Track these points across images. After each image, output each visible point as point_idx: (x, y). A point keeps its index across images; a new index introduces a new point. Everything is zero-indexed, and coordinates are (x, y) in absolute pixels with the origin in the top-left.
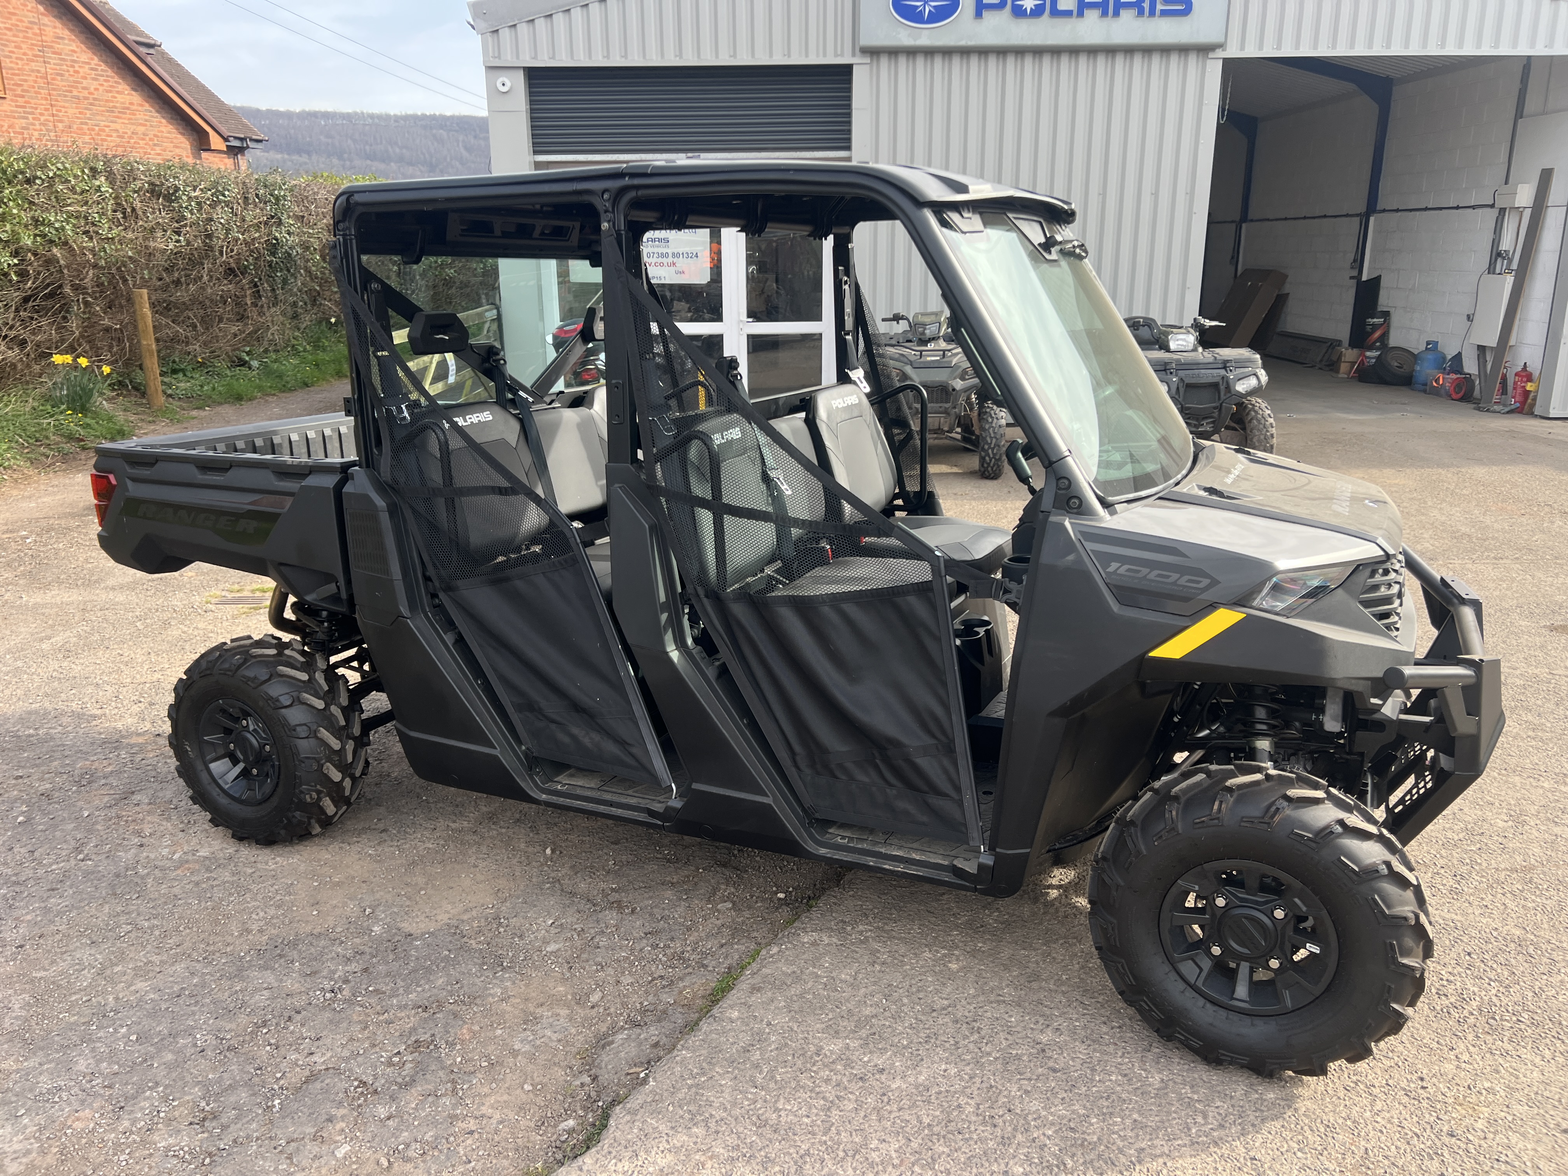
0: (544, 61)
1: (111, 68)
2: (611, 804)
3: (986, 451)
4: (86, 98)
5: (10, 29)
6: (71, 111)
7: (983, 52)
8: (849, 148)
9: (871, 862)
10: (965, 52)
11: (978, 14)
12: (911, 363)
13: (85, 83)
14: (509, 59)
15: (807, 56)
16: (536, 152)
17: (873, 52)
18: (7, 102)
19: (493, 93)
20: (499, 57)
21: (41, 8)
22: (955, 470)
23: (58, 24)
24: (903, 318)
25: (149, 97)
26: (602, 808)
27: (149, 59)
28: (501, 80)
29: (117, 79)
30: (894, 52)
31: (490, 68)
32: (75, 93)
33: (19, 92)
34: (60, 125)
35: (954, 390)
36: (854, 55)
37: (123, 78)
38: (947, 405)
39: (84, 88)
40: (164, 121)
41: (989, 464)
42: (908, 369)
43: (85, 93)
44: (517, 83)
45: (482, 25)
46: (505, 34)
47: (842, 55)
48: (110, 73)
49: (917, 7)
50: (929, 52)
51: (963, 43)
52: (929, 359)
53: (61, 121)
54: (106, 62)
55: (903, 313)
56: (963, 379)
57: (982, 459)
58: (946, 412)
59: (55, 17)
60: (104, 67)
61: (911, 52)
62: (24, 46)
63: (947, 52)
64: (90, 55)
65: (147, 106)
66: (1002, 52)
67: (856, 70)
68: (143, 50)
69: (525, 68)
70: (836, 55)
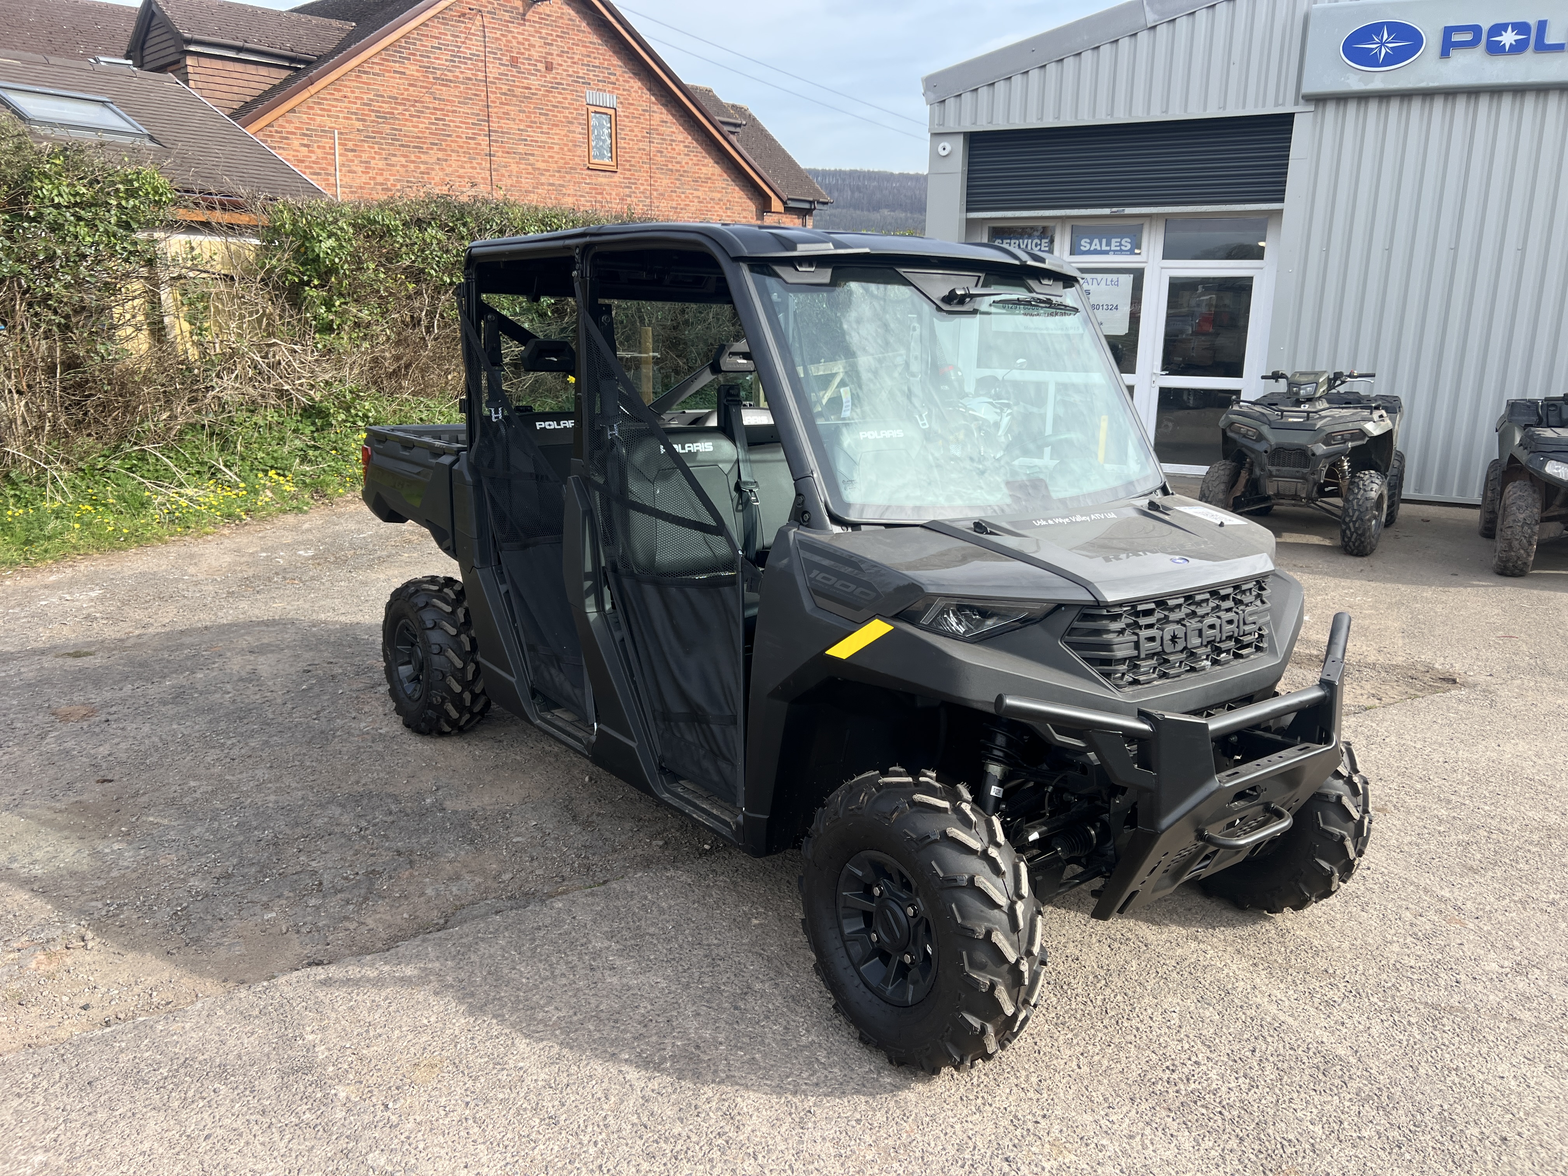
0: (983, 125)
1: (701, 145)
2: (569, 735)
3: (1347, 524)
4: (678, 171)
5: (628, 117)
6: (665, 182)
7: (1450, 93)
8: (1282, 200)
9: (688, 809)
10: (1428, 94)
11: (1445, 53)
12: (1270, 423)
13: (679, 158)
14: (952, 125)
15: (1244, 107)
16: (968, 210)
17: (1319, 100)
18: (618, 175)
19: (935, 157)
20: (943, 125)
21: (653, 99)
22: (1327, 542)
23: (664, 111)
24: (1283, 376)
25: (728, 168)
26: (563, 737)
27: (733, 138)
28: (942, 145)
29: (704, 154)
30: (1342, 99)
31: (934, 135)
32: (670, 167)
33: (628, 167)
34: (655, 193)
35: (1314, 455)
36: (1296, 103)
37: (709, 154)
38: (1305, 471)
39: (678, 163)
40: (737, 188)
41: (1350, 538)
42: (1265, 429)
43: (678, 167)
44: (955, 148)
45: (932, 96)
46: (951, 103)
47: (1283, 104)
48: (700, 149)
49: (1372, 49)
50: (1384, 97)
51: (1423, 85)
52: (1291, 420)
53: (656, 190)
54: (697, 140)
55: (1283, 370)
56: (1327, 444)
57: (1344, 533)
58: (1304, 477)
59: (662, 105)
60: (695, 144)
61: (1363, 97)
62: (636, 129)
63: (1406, 95)
64: (686, 135)
65: (725, 176)
66: (1473, 92)
67: (1297, 119)
68: (726, 129)
69: (965, 134)
70: (1276, 105)
